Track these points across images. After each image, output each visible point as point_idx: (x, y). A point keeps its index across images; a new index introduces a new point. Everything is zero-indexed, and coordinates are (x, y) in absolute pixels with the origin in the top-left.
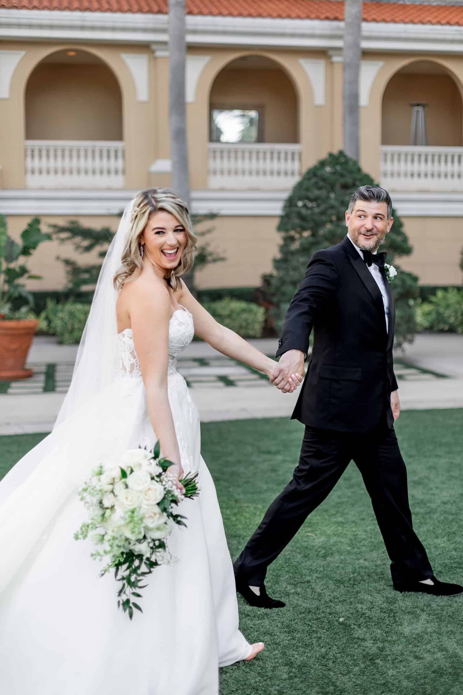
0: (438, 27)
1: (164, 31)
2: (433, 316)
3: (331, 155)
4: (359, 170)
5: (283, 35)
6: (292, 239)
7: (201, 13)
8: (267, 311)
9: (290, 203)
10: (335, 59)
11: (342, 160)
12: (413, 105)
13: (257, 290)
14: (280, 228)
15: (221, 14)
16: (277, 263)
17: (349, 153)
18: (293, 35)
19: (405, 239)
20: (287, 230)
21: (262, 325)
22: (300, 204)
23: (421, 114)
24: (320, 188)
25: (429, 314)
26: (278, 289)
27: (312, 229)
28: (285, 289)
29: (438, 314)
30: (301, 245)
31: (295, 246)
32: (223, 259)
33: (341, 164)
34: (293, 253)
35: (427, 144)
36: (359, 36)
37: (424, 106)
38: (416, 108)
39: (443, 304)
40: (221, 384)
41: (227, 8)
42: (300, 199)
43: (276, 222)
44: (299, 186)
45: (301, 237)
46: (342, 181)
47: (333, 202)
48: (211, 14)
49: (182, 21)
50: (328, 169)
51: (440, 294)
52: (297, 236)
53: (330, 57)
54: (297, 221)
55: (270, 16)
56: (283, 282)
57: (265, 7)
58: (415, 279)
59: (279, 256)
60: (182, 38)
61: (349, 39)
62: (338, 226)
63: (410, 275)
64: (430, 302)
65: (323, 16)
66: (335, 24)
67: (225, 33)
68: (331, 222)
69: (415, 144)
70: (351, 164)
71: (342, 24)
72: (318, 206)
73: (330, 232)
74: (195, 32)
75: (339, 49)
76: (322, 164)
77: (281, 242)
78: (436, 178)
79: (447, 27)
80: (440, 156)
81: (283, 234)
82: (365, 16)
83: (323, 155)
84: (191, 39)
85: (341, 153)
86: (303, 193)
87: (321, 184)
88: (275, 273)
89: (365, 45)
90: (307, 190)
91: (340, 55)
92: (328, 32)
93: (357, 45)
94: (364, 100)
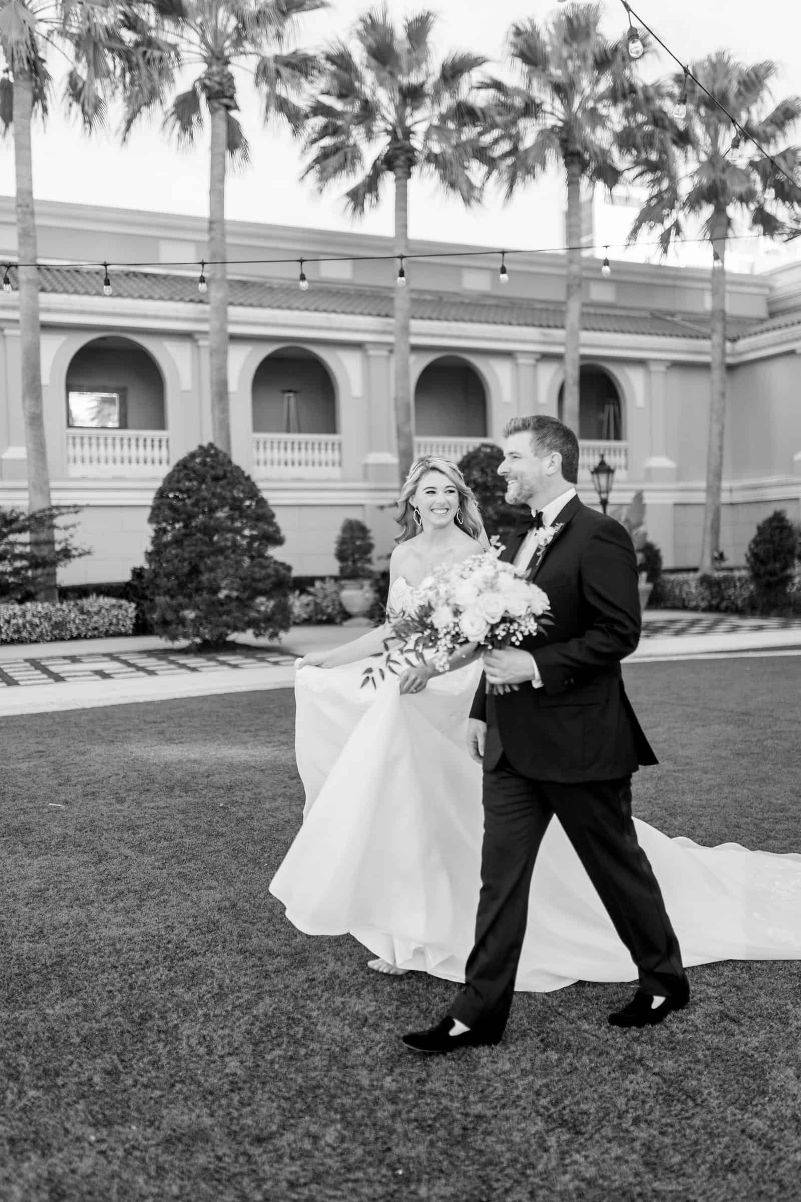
0: (306, 314)
1: (14, 308)
2: (311, 607)
3: (201, 447)
4: (230, 462)
5: (145, 316)
6: (165, 531)
7: (54, 291)
8: (138, 605)
9: (161, 494)
10: (202, 343)
11: (212, 452)
12: (285, 392)
13: (128, 584)
14: (151, 520)
15: (76, 292)
16: (150, 556)
17: (219, 445)
18: (156, 317)
19: (278, 530)
20: (158, 523)
21: (134, 621)
22: (171, 495)
23: (292, 401)
24: (190, 480)
25: (308, 605)
26: (152, 581)
27: (184, 521)
28: (158, 581)
29: (316, 604)
30: (174, 536)
31: (168, 537)
32: (89, 553)
33: (211, 456)
34: (166, 545)
35: (300, 431)
36: (225, 320)
37: (295, 392)
38: (287, 395)
39: (321, 595)
40: (97, 677)
41: (83, 286)
42: (171, 490)
43: (147, 512)
44: (169, 479)
45: (174, 528)
46: (213, 472)
47: (205, 494)
48: (66, 292)
49: (35, 300)
50: (198, 460)
51: (318, 584)
52: (169, 528)
53: (196, 341)
54: (168, 512)
55: (131, 296)
56: (156, 574)
57: (125, 285)
58: (289, 569)
59: (150, 548)
60: (36, 318)
61: (216, 324)
62: (211, 518)
63: (283, 564)
64: (309, 593)
65: (187, 299)
66: (201, 307)
67: (82, 312)
68: (204, 513)
69: (288, 431)
70: (221, 455)
71: (207, 308)
72: (189, 497)
73: (203, 523)
74: (48, 310)
75: (205, 333)
76: (193, 456)
77: (153, 534)
78: (310, 467)
79: (317, 314)
80: (313, 444)
81: (154, 526)
82: (231, 300)
83: (194, 448)
84: (44, 317)
85: (211, 445)
86: (175, 485)
87: (192, 475)
88: (146, 566)
89: (233, 329)
90: (178, 481)
91: (206, 339)
92: (193, 315)
93: (223, 330)
94: (233, 386)
